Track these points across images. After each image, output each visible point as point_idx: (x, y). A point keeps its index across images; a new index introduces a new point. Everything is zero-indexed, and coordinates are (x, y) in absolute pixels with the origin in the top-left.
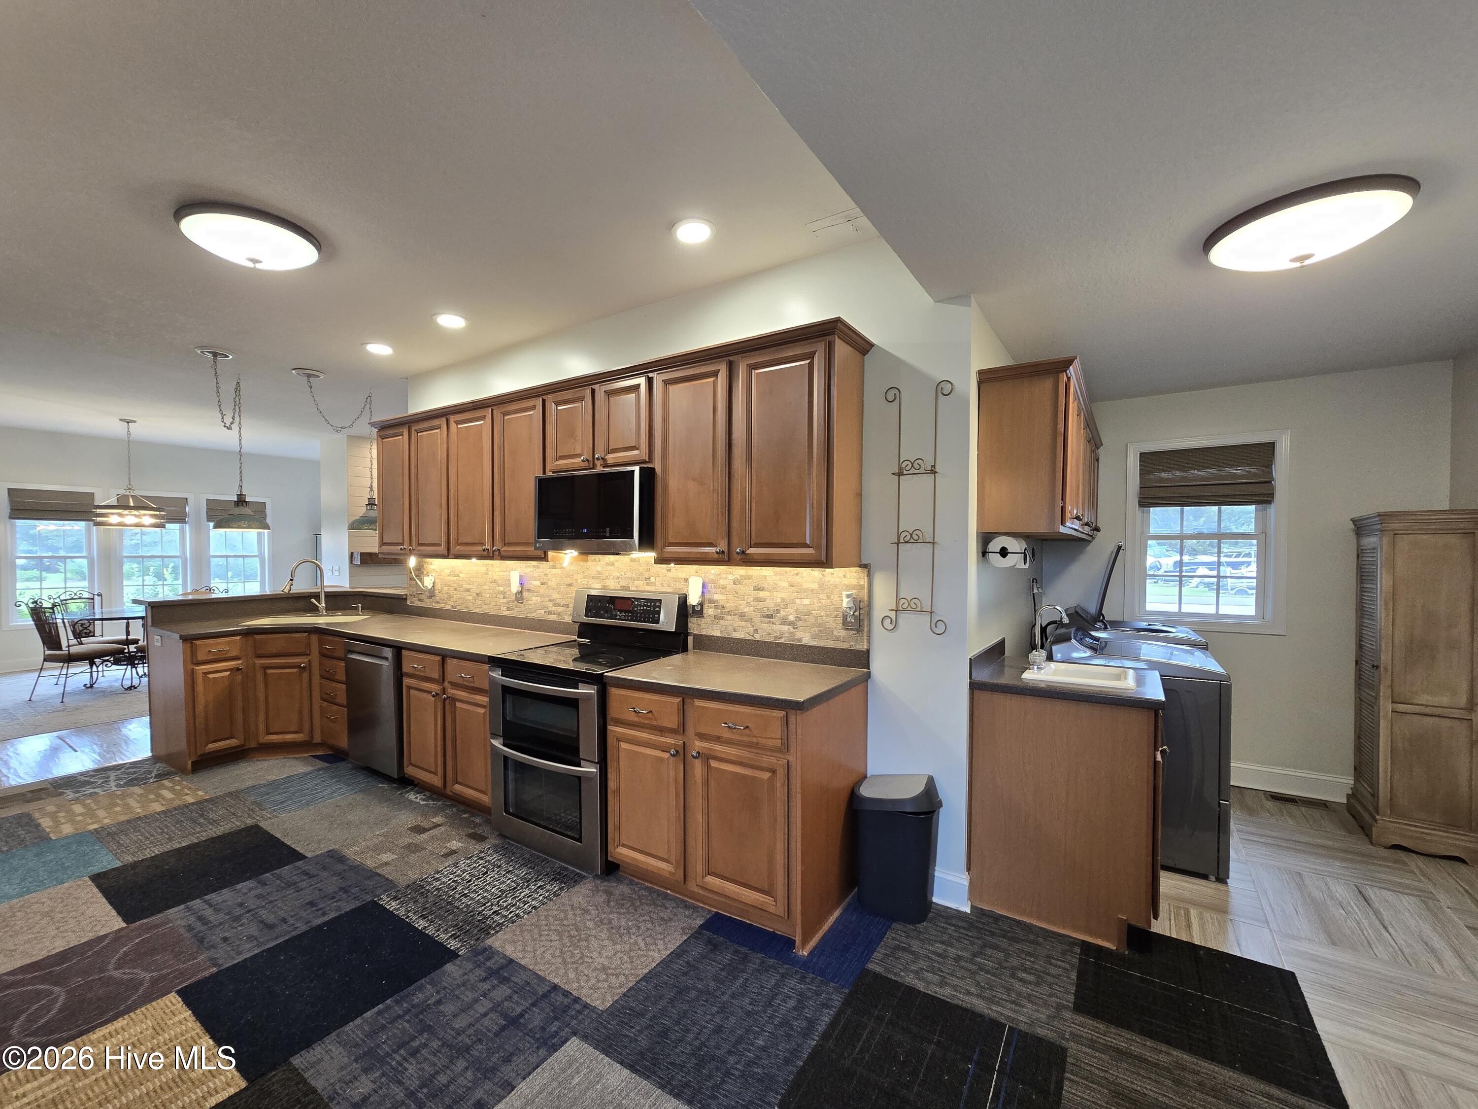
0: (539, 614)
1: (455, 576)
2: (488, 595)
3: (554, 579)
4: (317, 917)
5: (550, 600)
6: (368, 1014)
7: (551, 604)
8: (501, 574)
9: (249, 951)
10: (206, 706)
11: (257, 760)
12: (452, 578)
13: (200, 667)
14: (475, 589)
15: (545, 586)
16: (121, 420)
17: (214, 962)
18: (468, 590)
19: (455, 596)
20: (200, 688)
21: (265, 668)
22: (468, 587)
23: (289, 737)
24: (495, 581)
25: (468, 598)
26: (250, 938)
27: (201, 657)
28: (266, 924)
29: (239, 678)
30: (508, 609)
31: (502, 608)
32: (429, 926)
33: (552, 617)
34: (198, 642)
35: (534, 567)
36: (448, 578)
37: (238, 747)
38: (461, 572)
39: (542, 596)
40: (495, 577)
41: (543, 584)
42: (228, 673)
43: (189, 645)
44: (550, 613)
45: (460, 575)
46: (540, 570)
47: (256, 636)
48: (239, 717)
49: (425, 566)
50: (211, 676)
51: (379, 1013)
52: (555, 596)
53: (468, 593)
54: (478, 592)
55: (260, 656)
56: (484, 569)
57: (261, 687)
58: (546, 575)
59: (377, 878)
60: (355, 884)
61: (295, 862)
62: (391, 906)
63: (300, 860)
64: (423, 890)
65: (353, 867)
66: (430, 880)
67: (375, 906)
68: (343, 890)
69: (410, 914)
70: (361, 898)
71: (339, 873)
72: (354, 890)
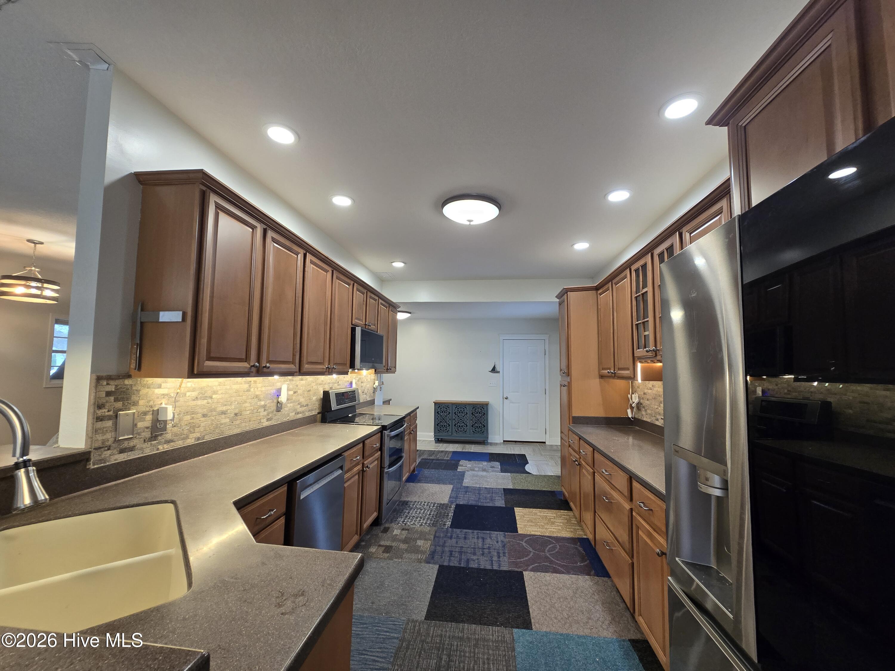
0: (292, 416)
1: (205, 398)
2: (248, 412)
3: (301, 388)
4: (469, 532)
5: (299, 404)
7: (299, 406)
8: (263, 389)
9: (494, 534)
12: (199, 402)
14: (232, 409)
15: (296, 394)
17: (505, 536)
18: (224, 413)
19: (202, 425)
22: (224, 408)
24: (257, 396)
25: (223, 421)
26: (490, 538)
28: (483, 540)
30: (268, 420)
31: (262, 421)
33: (300, 416)
35: (290, 380)
36: (195, 403)
38: (215, 393)
39: (294, 402)
40: (257, 393)
41: (295, 393)
44: (298, 413)
45: (214, 396)
46: (294, 382)
49: (144, 391)
52: (302, 400)
53: (223, 416)
54: (237, 411)
56: (246, 386)
58: (297, 386)
59: (437, 535)
60: (445, 537)
61: (446, 566)
62: (449, 523)
63: (443, 566)
64: (435, 522)
65: (435, 546)
66: (428, 524)
67: (452, 526)
68: (451, 538)
69: (449, 518)
70: (453, 531)
71: (442, 546)
72: (449, 535)
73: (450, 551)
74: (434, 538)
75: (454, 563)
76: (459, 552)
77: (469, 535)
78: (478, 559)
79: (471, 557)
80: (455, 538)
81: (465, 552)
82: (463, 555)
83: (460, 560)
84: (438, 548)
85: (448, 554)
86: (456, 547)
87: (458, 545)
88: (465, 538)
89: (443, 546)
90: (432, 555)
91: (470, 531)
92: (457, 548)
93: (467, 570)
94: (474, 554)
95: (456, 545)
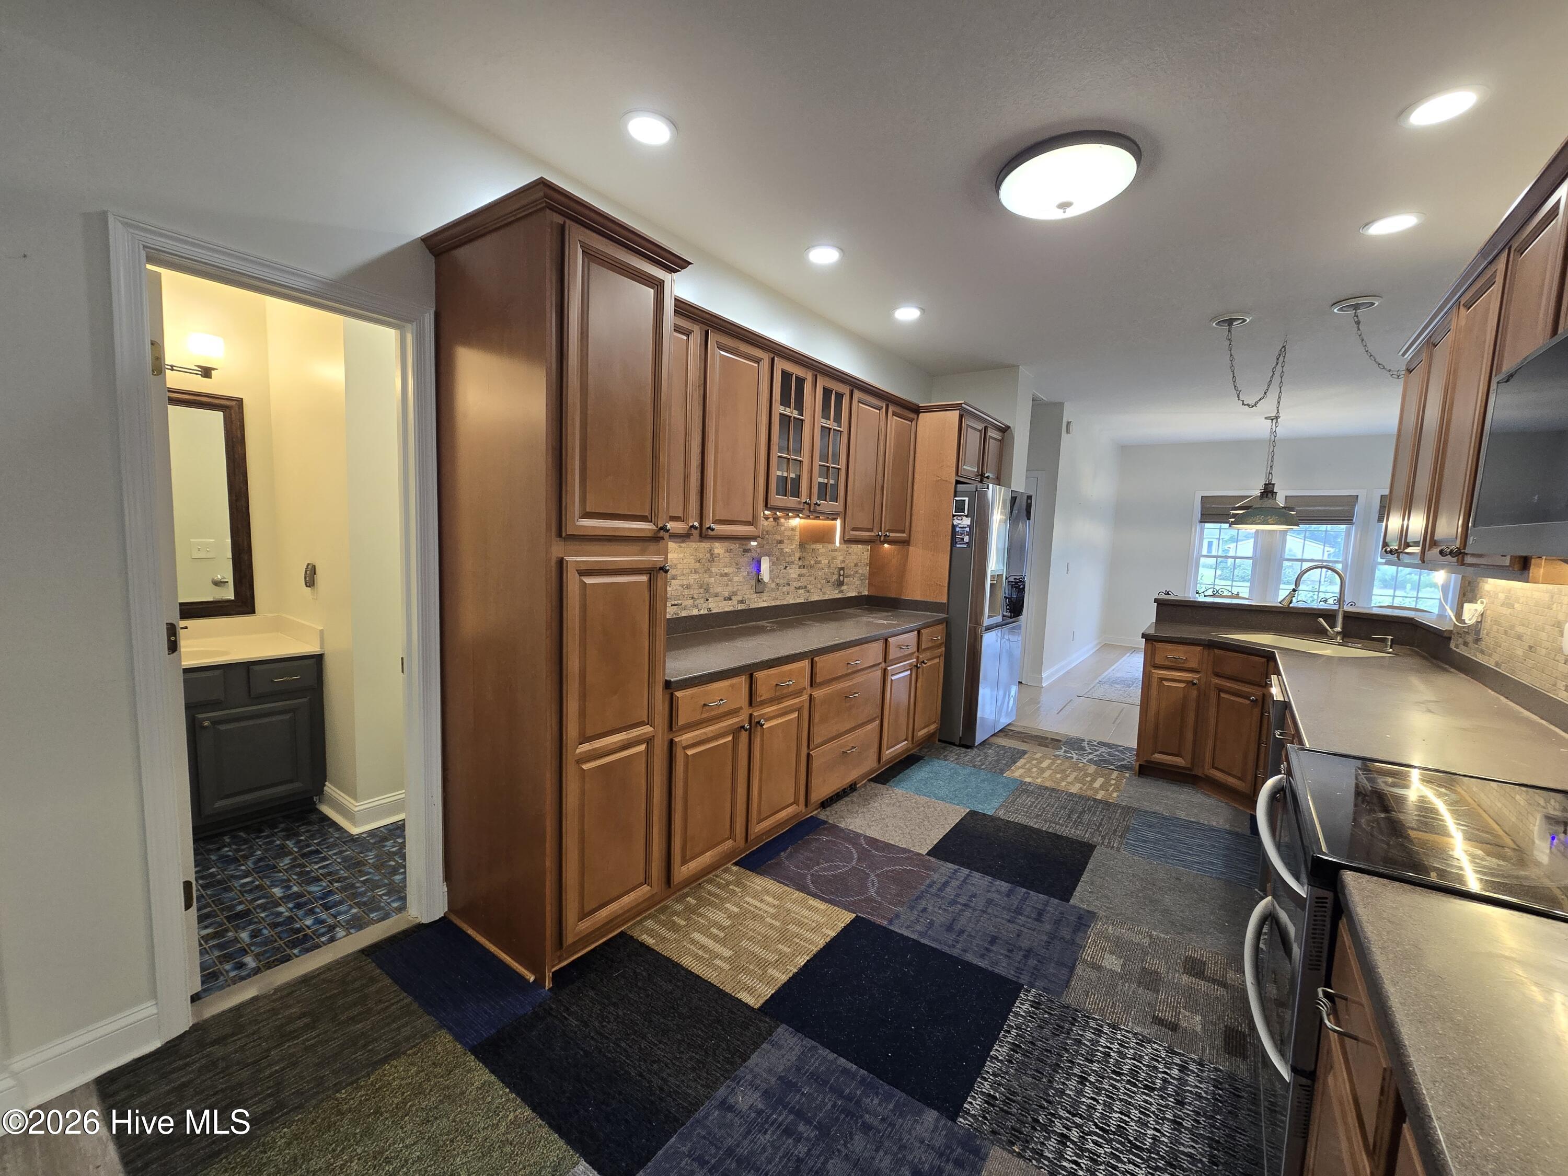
1: (1509, 606)
2: (1543, 652)
6: (842, 1060)
9: (914, 932)
10: (1157, 714)
11: (1202, 793)
12: (1505, 611)
13: (1156, 671)
14: (1528, 636)
16: (1266, 418)
17: (894, 918)
18: (1520, 637)
19: (1503, 645)
20: (1154, 692)
21: (1220, 690)
22: (1522, 630)
23: (1231, 781)
24: (1558, 624)
25: (1518, 651)
27: (1159, 660)
29: (1194, 693)
32: (1001, 1061)
34: (1159, 645)
36: (1501, 610)
37: (1184, 768)
40: (1559, 617)
42: (1183, 685)
43: (1150, 645)
45: (1516, 605)
47: (1216, 651)
48: (1189, 736)
49: (1477, 584)
50: (1166, 683)
51: (845, 1071)
53: (1519, 642)
54: (1531, 643)
55: (1217, 675)
57: (1213, 711)
59: (1065, 971)
60: (1044, 958)
61: (1055, 897)
62: (1022, 1006)
63: (1061, 899)
64: (1067, 1026)
65: (1073, 942)
66: (1092, 1024)
67: (1012, 990)
68: (1028, 953)
69: (1014, 1032)
70: (1019, 970)
71: (1055, 937)
72: (1032, 962)
73: (1041, 922)
74: (1074, 965)
75: (1037, 898)
76: (1021, 914)
77: (977, 945)
78: (989, 891)
79: (999, 897)
80: (1020, 949)
81: (1009, 910)
82: (1015, 906)
83: (1024, 899)
84: (1066, 933)
85: (1046, 917)
86: (1023, 926)
87: (1018, 927)
88: (994, 940)
89: (1052, 936)
90: (1081, 924)
91: (970, 957)
92: (1022, 923)
93: (1017, 882)
94: (990, 902)
95: (1022, 929)
